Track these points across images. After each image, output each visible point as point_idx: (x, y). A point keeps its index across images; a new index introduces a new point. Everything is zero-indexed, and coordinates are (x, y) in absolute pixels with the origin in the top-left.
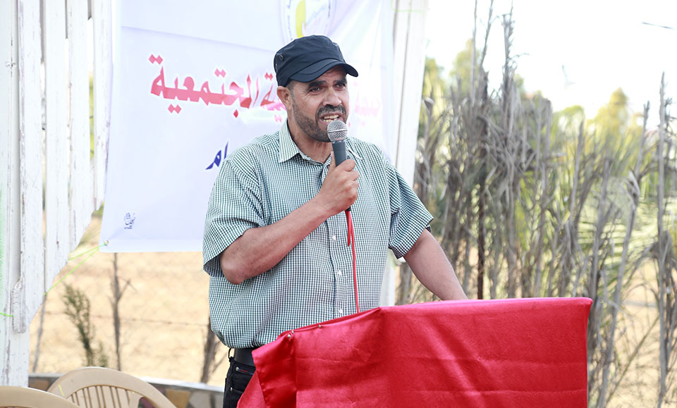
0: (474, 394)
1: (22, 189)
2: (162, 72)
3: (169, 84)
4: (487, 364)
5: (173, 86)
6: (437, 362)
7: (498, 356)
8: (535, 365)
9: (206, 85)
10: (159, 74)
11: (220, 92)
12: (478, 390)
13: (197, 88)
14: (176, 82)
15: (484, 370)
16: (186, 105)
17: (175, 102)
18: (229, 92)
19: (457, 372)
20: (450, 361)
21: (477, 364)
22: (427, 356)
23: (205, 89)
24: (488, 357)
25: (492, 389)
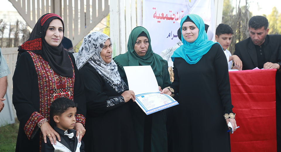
0: (246, 94)
1: (121, 44)
2: (156, 12)
3: (158, 15)
4: (249, 86)
5: (159, 16)
6: (236, 86)
7: (252, 84)
8: (262, 87)
9: (167, 15)
10: (155, 12)
11: (170, 17)
12: (247, 93)
13: (165, 16)
14: (159, 15)
15: (249, 88)
16: (162, 20)
17: (159, 20)
18: (173, 17)
19: (241, 88)
20: (239, 85)
21: (247, 86)
22: (234, 84)
23: (167, 16)
24: (250, 84)
25: (251, 92)
